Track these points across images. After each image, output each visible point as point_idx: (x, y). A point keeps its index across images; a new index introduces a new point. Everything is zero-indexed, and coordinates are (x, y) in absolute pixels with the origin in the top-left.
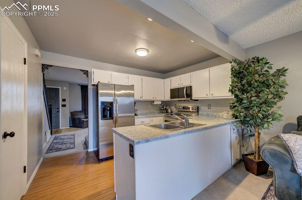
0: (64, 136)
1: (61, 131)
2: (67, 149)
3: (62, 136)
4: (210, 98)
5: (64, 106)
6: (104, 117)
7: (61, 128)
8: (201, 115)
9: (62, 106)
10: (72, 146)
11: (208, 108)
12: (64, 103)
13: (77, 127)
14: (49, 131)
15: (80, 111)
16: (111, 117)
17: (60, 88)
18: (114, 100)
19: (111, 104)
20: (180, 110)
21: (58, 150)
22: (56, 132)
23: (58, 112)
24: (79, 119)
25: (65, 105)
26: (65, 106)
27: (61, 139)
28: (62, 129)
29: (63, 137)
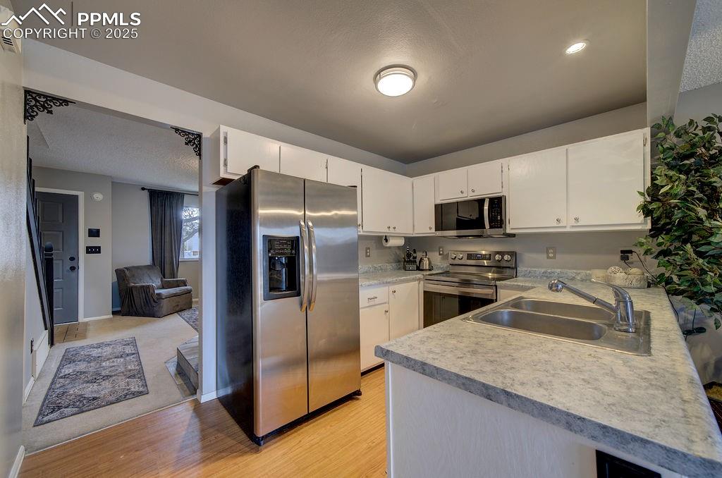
0: (99, 346)
1: (86, 330)
2: (118, 401)
3: (92, 347)
4: (568, 229)
5: (94, 250)
7: (82, 319)
8: (524, 276)
9: (88, 252)
10: (135, 386)
11: (548, 257)
12: (94, 242)
13: (137, 314)
14: (45, 334)
15: (148, 267)
16: (293, 287)
17: (80, 194)
18: (305, 229)
19: (295, 242)
20: (457, 262)
21: (85, 404)
22: (69, 334)
23: (73, 269)
24: (146, 290)
25: (99, 248)
26: (99, 252)
27: (89, 359)
28: (86, 324)
29: (95, 352)
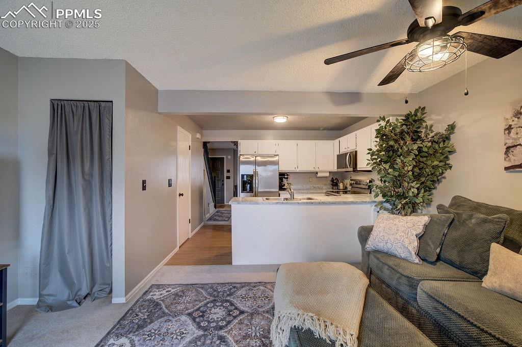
1: (225, 207)
2: (222, 221)
6: (244, 190)
7: (225, 204)
9: (227, 178)
12: (228, 174)
16: (251, 190)
17: (225, 157)
18: (255, 172)
19: (251, 176)
21: (215, 220)
22: (221, 207)
23: (223, 184)
25: (230, 177)
29: (223, 212)
